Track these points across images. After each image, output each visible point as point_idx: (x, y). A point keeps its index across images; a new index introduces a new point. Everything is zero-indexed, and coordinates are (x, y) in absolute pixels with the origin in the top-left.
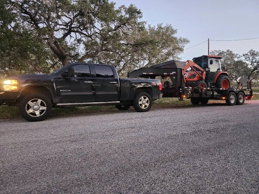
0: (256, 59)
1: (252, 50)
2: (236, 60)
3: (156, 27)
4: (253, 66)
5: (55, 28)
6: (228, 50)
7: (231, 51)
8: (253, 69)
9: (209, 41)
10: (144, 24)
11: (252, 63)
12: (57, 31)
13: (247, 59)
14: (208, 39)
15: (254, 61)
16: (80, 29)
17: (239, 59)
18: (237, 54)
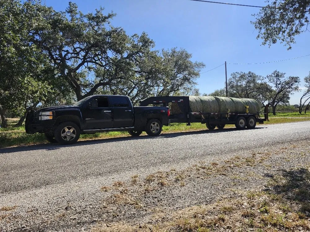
0: (280, 81)
1: (276, 71)
2: (259, 82)
3: (170, 52)
4: (278, 88)
5: (67, 56)
6: (250, 73)
7: (252, 73)
8: (278, 91)
9: (226, 64)
10: (157, 53)
11: (276, 85)
12: (69, 59)
13: (271, 81)
14: (226, 62)
15: (278, 83)
16: (94, 59)
17: (263, 81)
18: (260, 76)
